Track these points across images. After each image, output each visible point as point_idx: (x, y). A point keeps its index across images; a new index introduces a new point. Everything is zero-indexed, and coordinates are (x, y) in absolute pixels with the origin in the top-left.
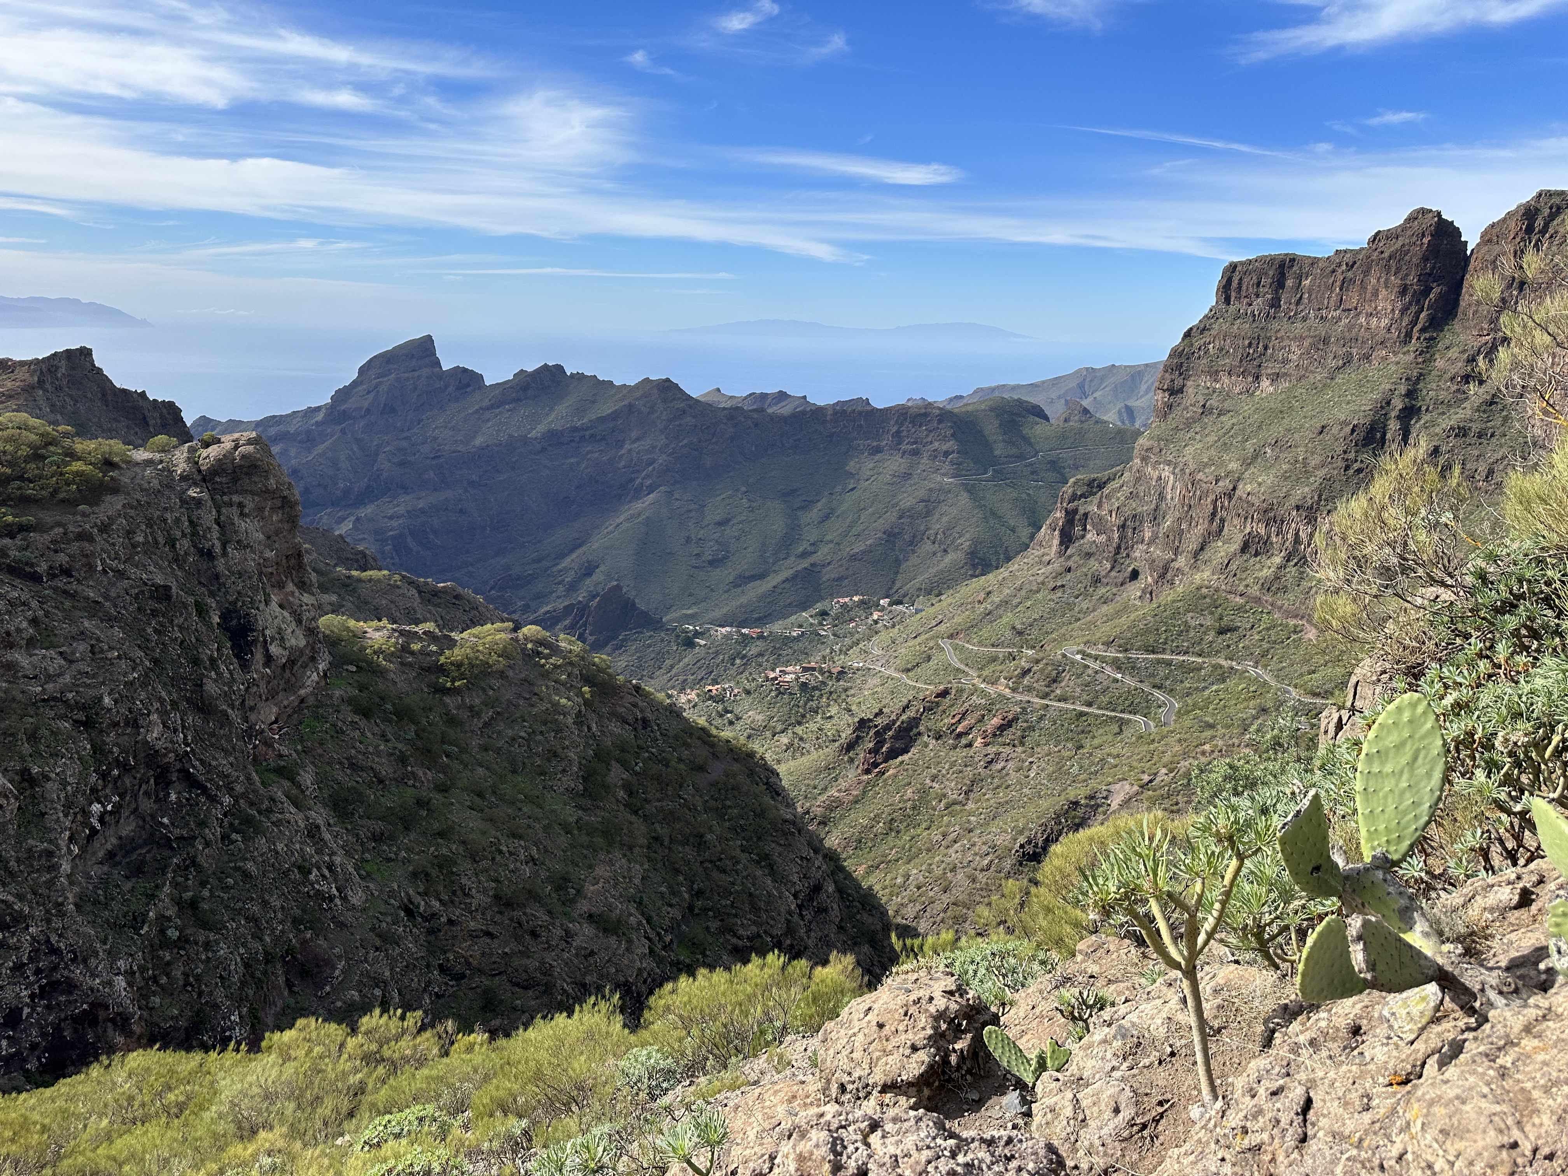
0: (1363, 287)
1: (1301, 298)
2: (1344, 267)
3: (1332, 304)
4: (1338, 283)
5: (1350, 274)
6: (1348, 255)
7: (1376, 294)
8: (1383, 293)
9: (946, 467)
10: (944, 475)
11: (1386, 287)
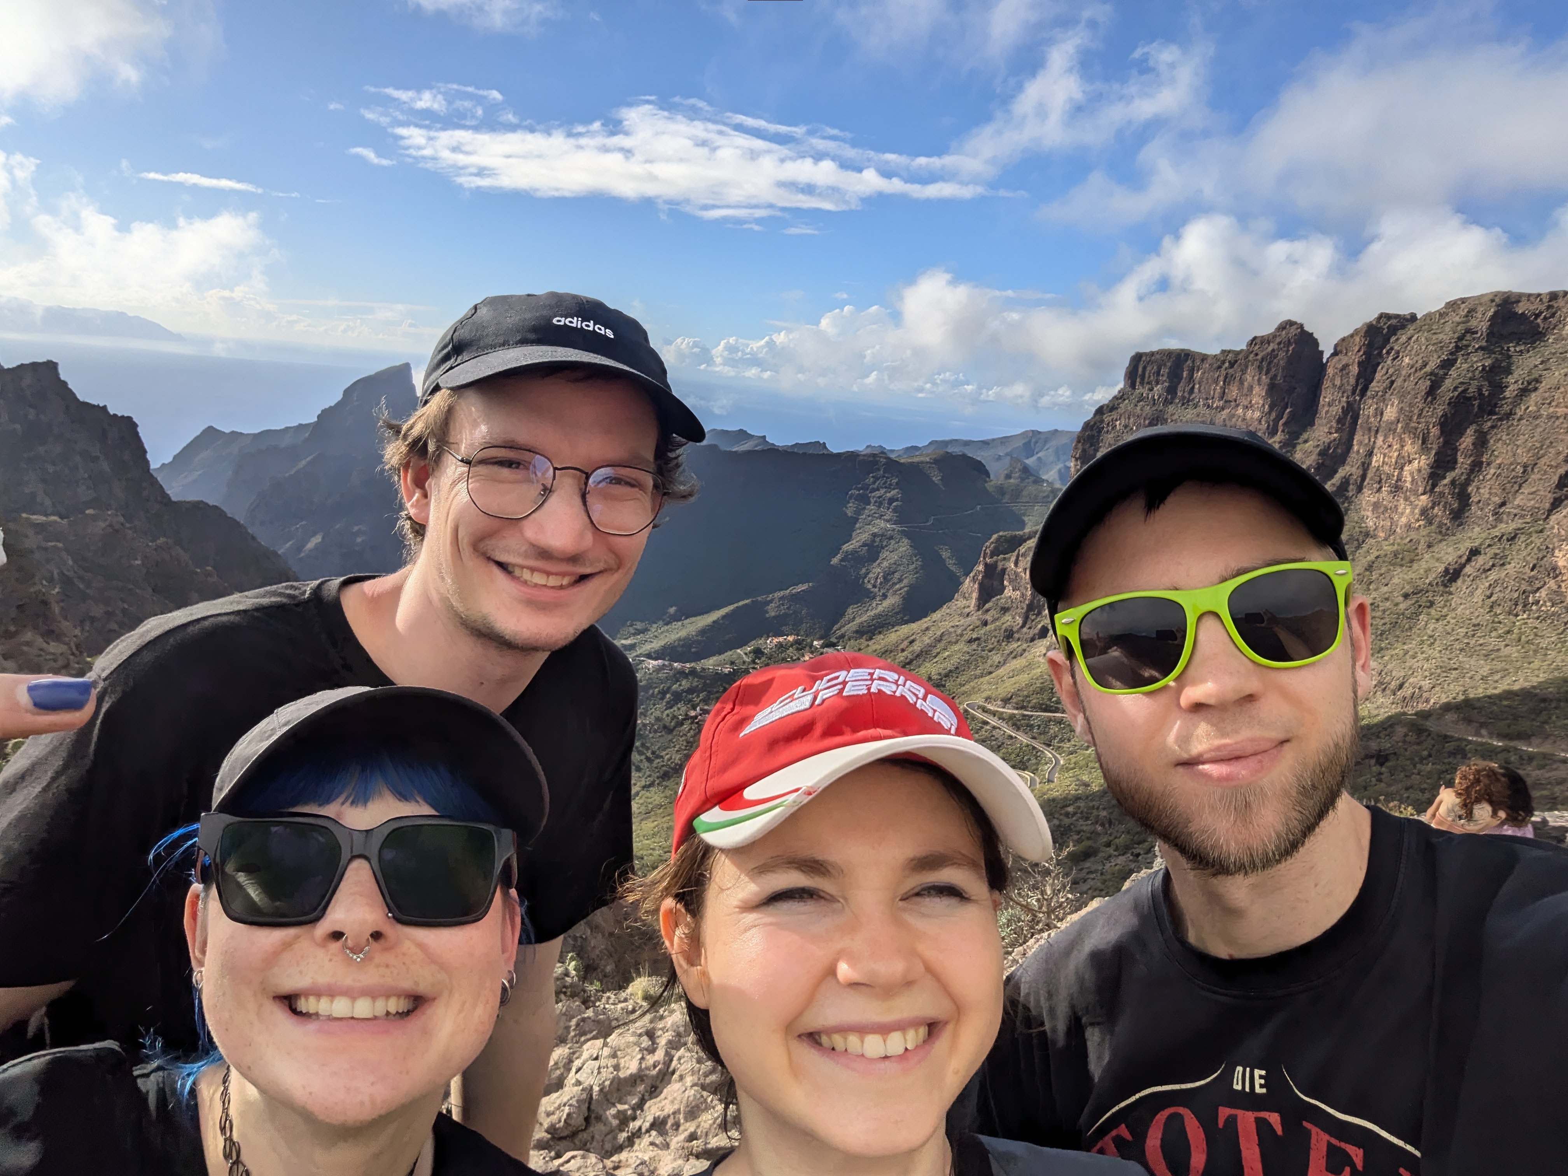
0: (1241, 382)
1: (1193, 387)
2: (1227, 364)
3: (1217, 395)
4: (1222, 378)
5: (1231, 371)
6: (1230, 355)
7: (1251, 388)
8: (1257, 389)
9: (889, 515)
10: (888, 521)
11: (1259, 384)
